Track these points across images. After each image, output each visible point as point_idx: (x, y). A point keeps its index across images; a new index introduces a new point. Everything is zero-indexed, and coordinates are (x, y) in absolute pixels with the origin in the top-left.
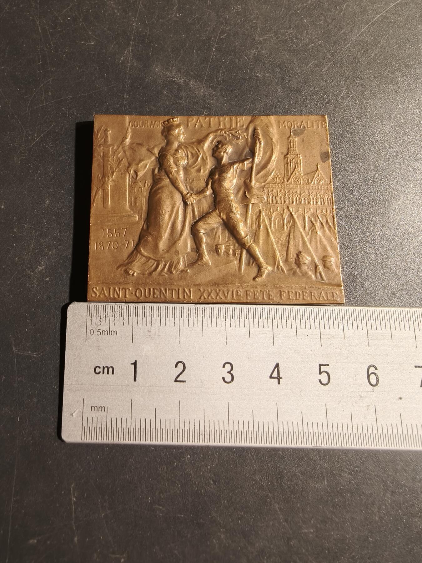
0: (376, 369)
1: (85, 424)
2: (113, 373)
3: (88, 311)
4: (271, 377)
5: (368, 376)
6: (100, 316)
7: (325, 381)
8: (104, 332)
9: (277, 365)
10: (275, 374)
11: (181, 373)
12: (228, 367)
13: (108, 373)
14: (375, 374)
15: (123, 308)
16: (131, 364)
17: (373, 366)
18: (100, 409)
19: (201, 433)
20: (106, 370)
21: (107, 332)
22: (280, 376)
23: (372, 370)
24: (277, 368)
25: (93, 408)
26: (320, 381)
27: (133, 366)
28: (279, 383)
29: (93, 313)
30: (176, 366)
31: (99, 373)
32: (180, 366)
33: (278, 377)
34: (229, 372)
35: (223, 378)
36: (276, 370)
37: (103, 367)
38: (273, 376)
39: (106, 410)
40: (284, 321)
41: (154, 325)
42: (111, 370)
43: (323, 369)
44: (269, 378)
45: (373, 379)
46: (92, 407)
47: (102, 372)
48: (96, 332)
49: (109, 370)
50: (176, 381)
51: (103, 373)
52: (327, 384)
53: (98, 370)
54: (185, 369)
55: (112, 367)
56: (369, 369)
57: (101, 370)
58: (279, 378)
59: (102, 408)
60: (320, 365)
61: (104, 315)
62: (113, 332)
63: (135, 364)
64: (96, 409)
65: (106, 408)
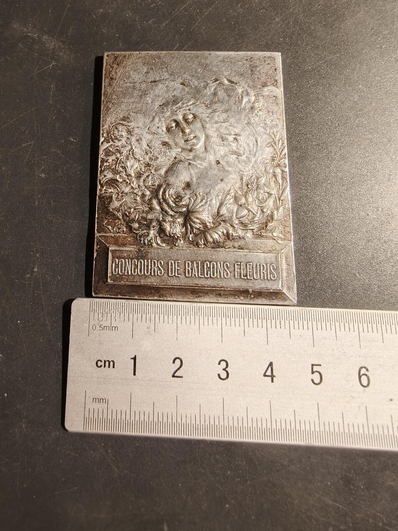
0: (367, 370)
1: (87, 415)
2: (114, 367)
3: (91, 307)
4: (265, 375)
5: (360, 377)
6: (102, 312)
7: (317, 381)
8: (105, 327)
9: (271, 364)
10: (269, 373)
11: (178, 369)
12: (223, 364)
13: (109, 367)
14: (366, 375)
15: (124, 304)
16: (131, 359)
17: (365, 368)
19: (197, 427)
20: (107, 363)
21: (108, 327)
22: (274, 374)
23: (363, 371)
24: (271, 367)
25: (95, 399)
26: (313, 381)
27: (133, 360)
28: (272, 381)
29: (95, 309)
30: (174, 362)
31: (101, 366)
32: (178, 362)
33: (272, 375)
34: (224, 369)
35: (219, 375)
36: (270, 368)
39: (107, 402)
40: (278, 322)
41: (153, 322)
42: (112, 363)
43: (315, 368)
44: (263, 376)
45: (364, 380)
46: (93, 399)
47: (103, 365)
48: (98, 327)
49: (111, 364)
50: (173, 376)
51: (105, 366)
52: (319, 384)
53: (99, 364)
54: (182, 365)
55: (113, 361)
56: (361, 370)
57: (103, 364)
58: (272, 377)
59: (103, 400)
60: (313, 365)
61: (106, 312)
62: (114, 328)
63: (135, 359)
64: (97, 401)
65: (107, 400)
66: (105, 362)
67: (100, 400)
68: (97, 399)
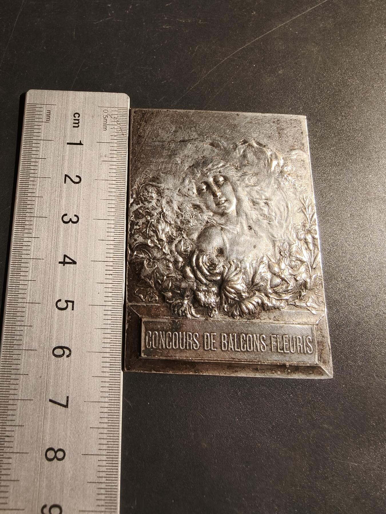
0: (68, 356)
1: (37, 106)
2: (74, 127)
3: (122, 109)
4: (65, 256)
5: (62, 348)
6: (118, 117)
7: (60, 305)
8: (106, 120)
9: (74, 263)
10: (67, 260)
11: (72, 180)
12: (75, 219)
13: (74, 123)
14: (63, 354)
15: (125, 135)
16: (80, 141)
17: (70, 354)
18: (48, 117)
19: (25, 193)
20: (77, 122)
21: (106, 122)
22: (66, 265)
23: (67, 352)
24: (71, 262)
25: (49, 112)
26: (60, 300)
27: (79, 142)
28: (60, 263)
29: (121, 112)
30: (77, 176)
31: (75, 117)
32: (77, 180)
33: (65, 262)
34: (71, 220)
35: (66, 215)
36: (71, 261)
37: (79, 120)
38: (66, 258)
39: (48, 121)
40: (111, 272)
41: (110, 159)
42: (77, 125)
43: (70, 304)
44: (65, 254)
45: (59, 352)
46: (50, 111)
47: (75, 118)
48: (106, 114)
49: (76, 124)
50: (66, 176)
51: (75, 120)
52: (57, 306)
53: (77, 115)
54: (75, 183)
55: (79, 126)
56: (68, 349)
57: (77, 118)
58: (64, 263)
59: (49, 118)
60: (73, 302)
61: (119, 121)
62: (105, 127)
63: (80, 144)
64: (48, 114)
65: (49, 121)
66: (78, 120)
67: (48, 116)
68: (49, 114)
